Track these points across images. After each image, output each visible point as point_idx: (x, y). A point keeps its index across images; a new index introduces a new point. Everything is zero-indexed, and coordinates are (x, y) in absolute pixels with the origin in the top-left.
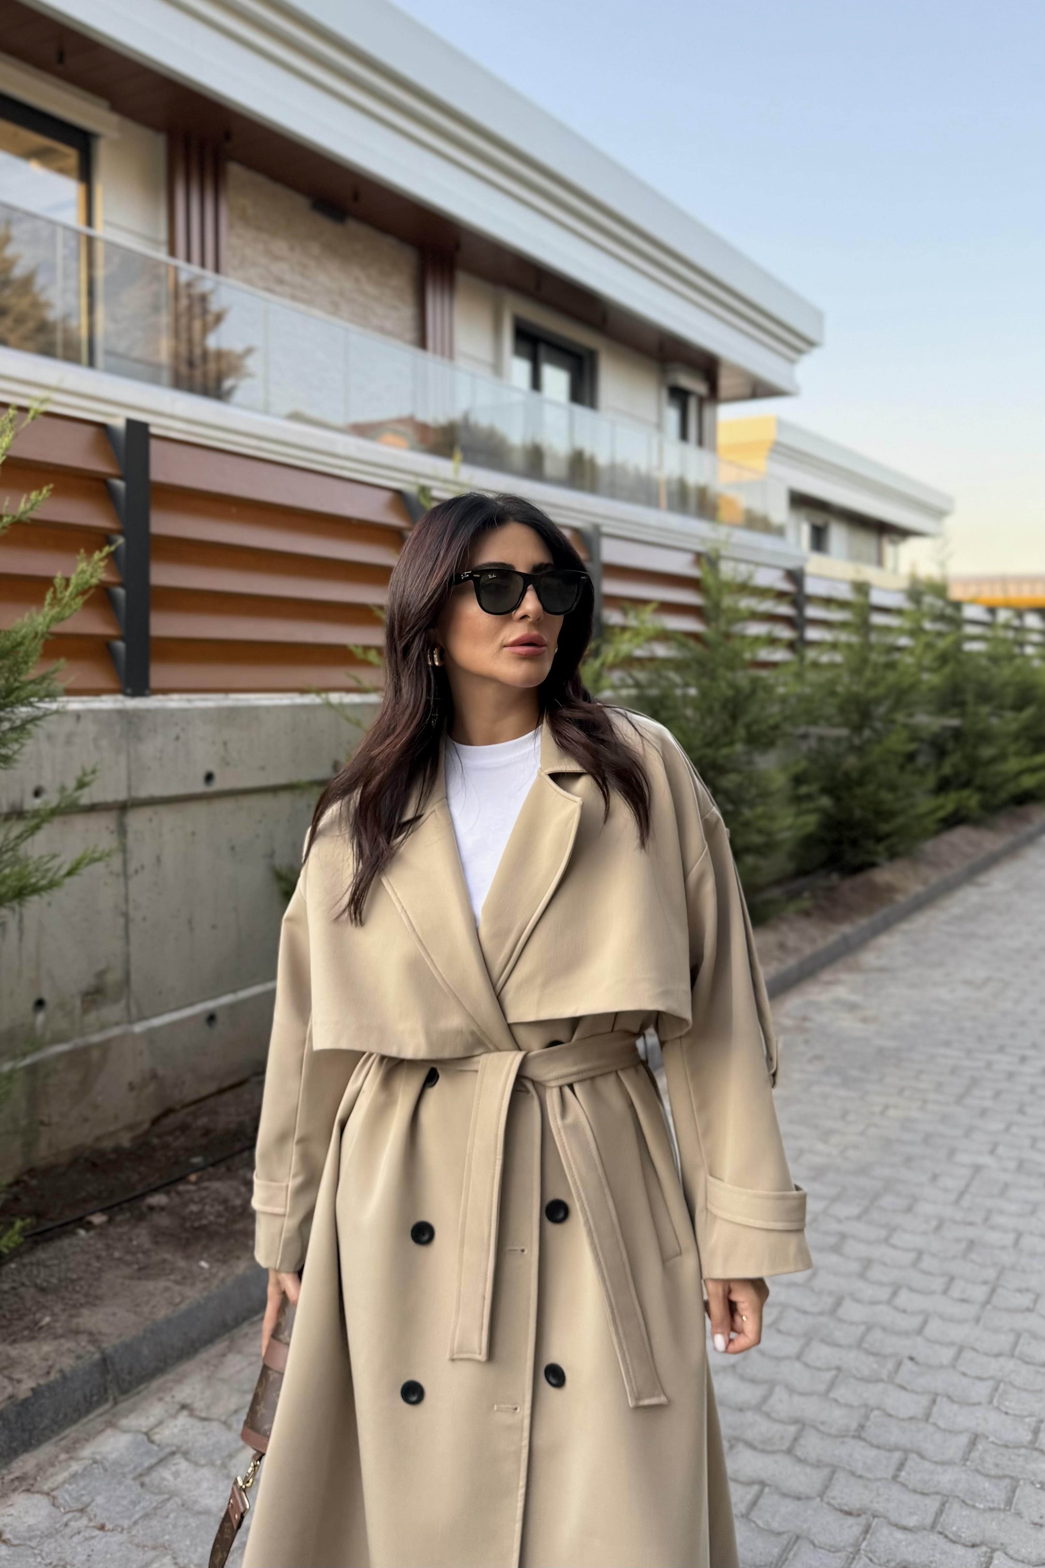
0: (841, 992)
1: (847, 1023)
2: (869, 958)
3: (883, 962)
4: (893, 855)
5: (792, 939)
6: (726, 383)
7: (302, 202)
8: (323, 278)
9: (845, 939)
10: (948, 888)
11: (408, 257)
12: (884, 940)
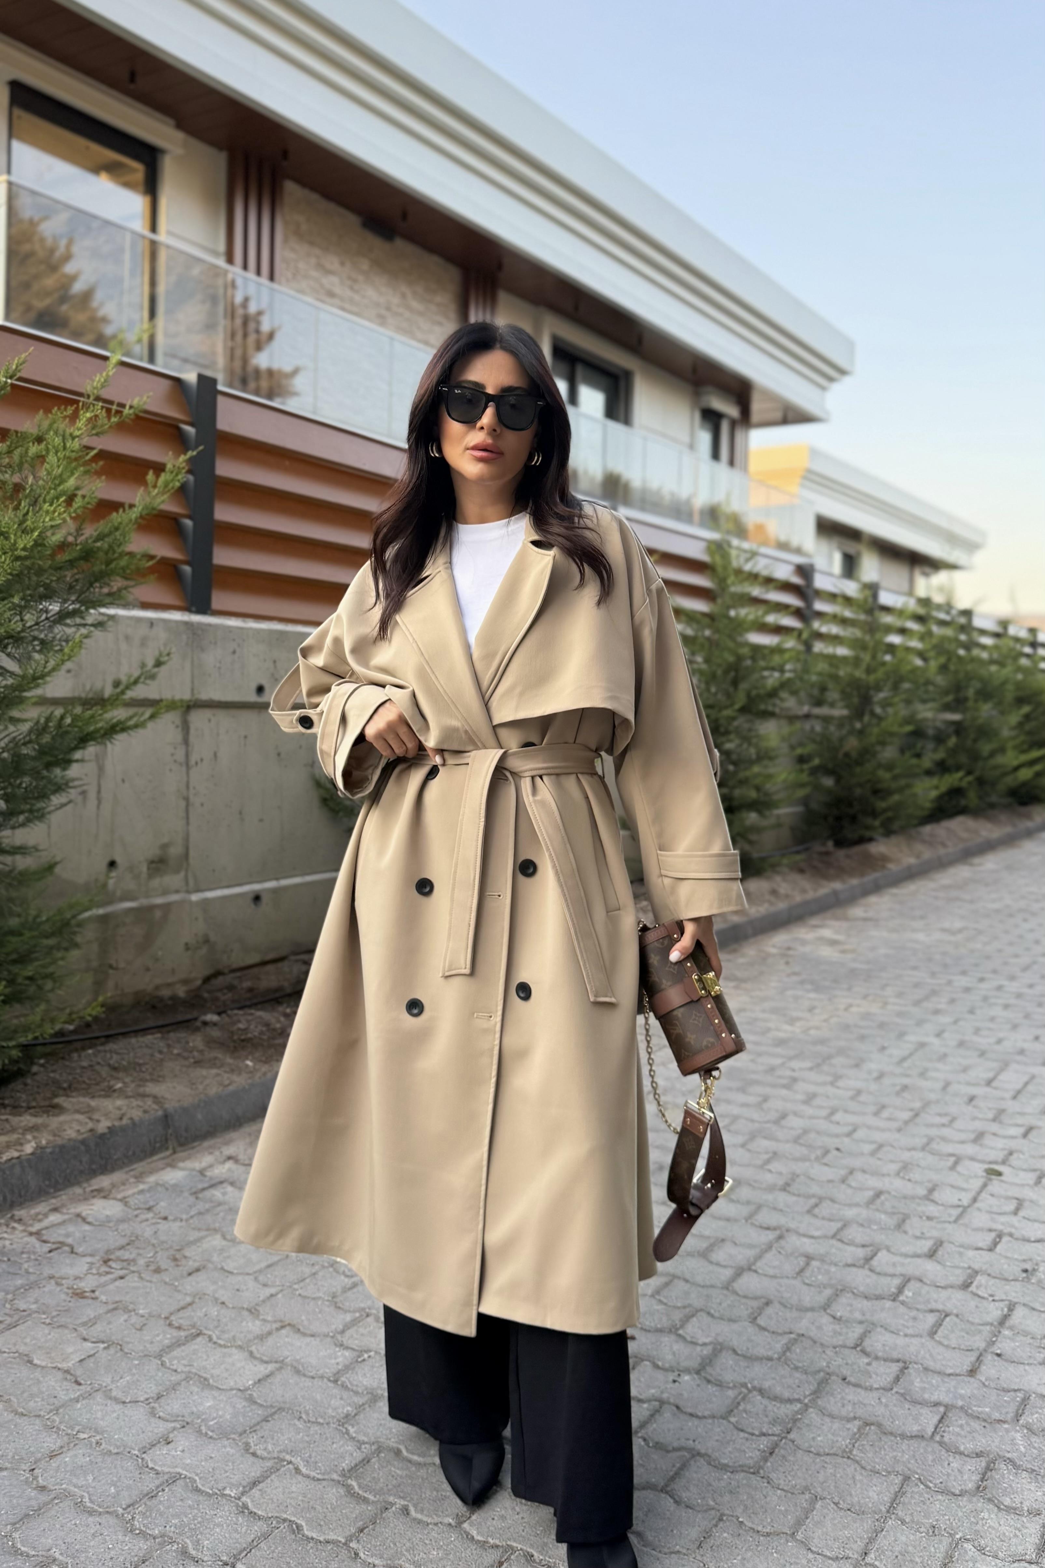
0: (827, 933)
1: (826, 952)
2: (857, 911)
3: (870, 914)
4: (889, 833)
5: (784, 887)
6: (757, 407)
7: (353, 220)
8: (371, 292)
9: (835, 893)
10: (941, 864)
11: (453, 274)
12: (873, 899)
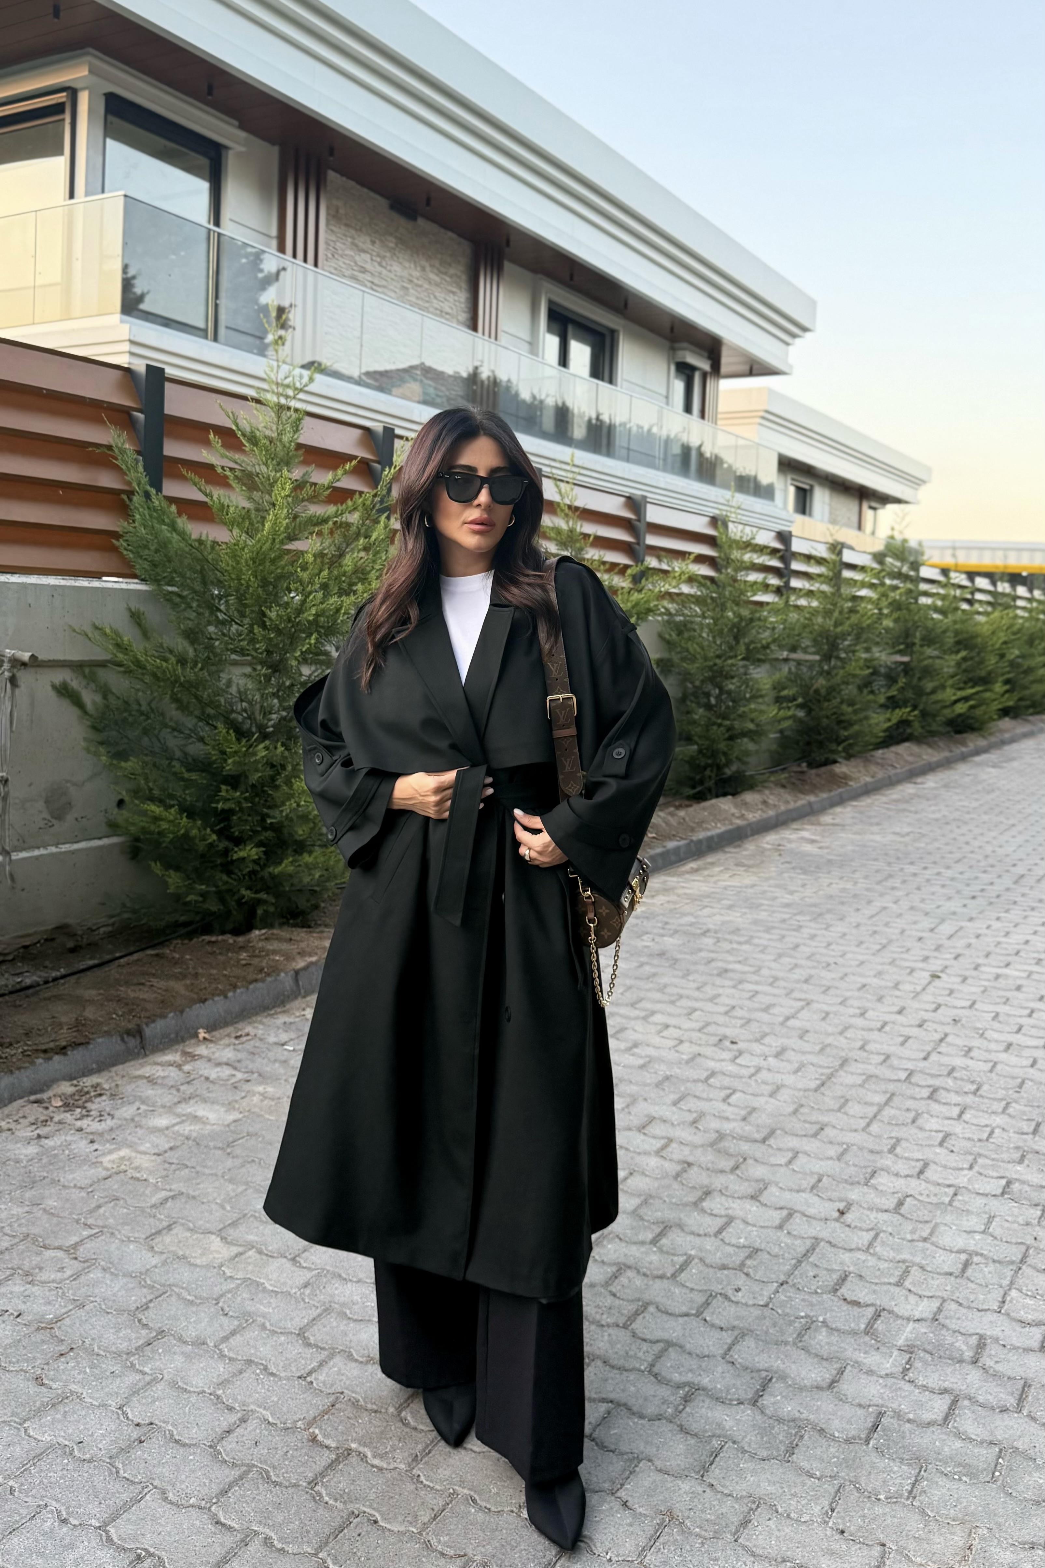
4: (849, 757)
6: (727, 361)
7: (383, 202)
8: (396, 267)
9: (810, 804)
11: (466, 247)
